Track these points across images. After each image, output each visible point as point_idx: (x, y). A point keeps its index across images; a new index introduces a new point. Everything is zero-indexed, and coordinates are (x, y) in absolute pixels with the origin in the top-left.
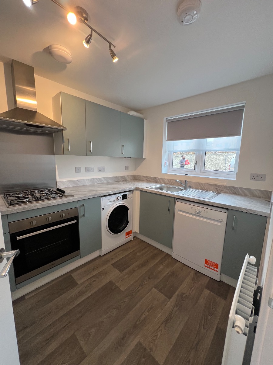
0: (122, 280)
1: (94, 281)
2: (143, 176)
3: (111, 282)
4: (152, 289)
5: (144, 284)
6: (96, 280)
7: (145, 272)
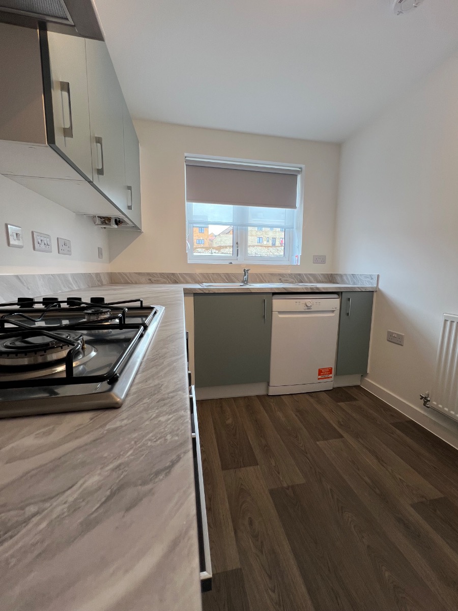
0: (279, 473)
1: (251, 523)
2: (139, 274)
3: (272, 492)
4: (317, 445)
5: (303, 449)
6: (250, 518)
7: (278, 435)
